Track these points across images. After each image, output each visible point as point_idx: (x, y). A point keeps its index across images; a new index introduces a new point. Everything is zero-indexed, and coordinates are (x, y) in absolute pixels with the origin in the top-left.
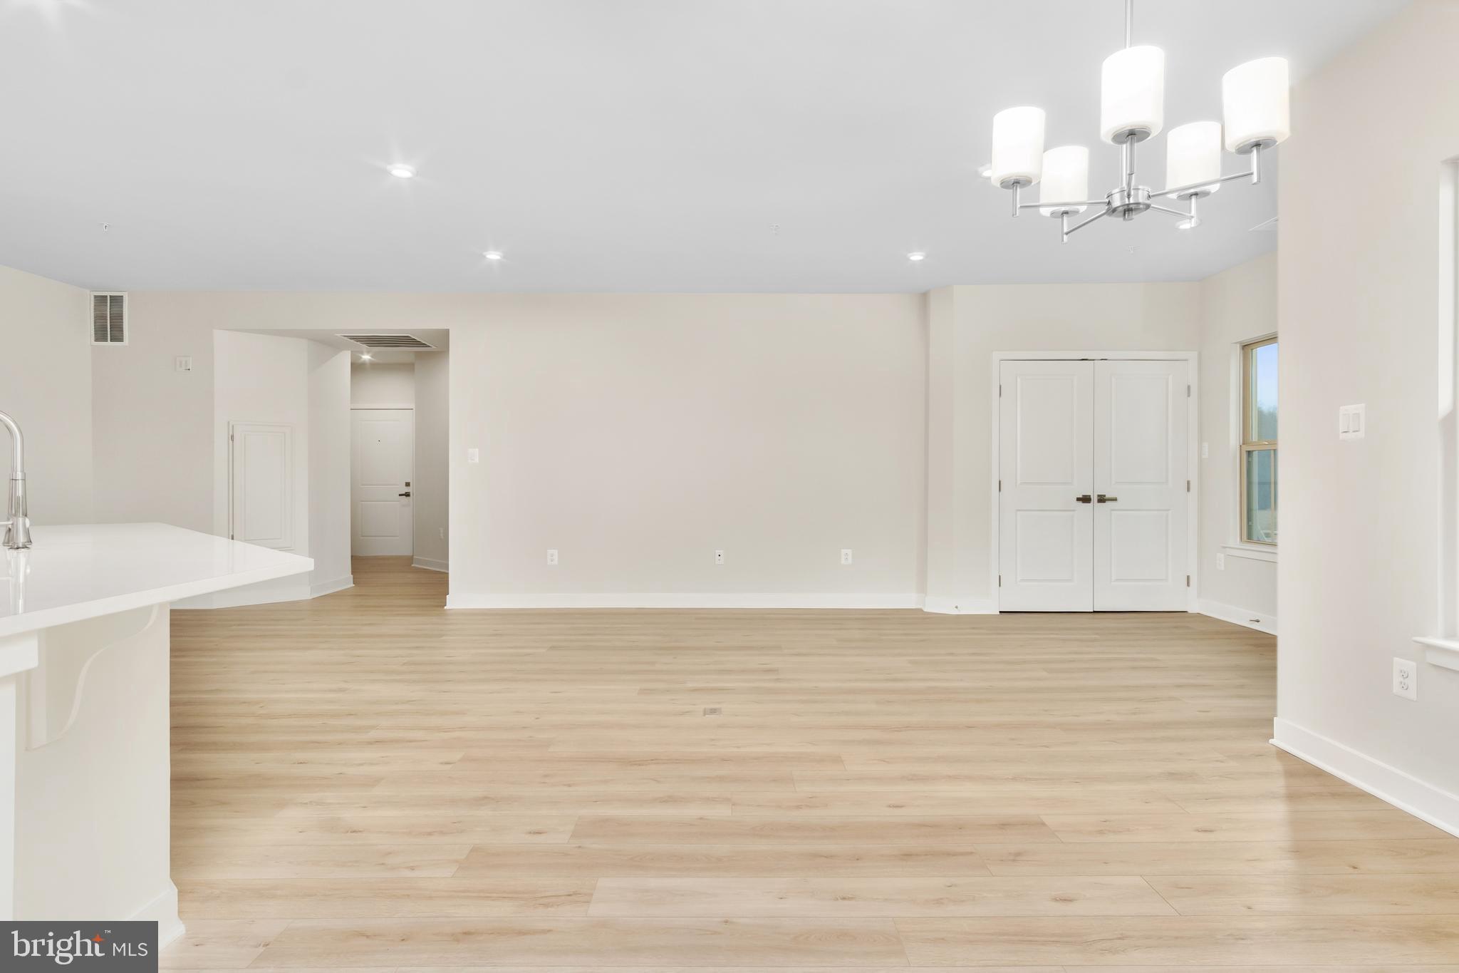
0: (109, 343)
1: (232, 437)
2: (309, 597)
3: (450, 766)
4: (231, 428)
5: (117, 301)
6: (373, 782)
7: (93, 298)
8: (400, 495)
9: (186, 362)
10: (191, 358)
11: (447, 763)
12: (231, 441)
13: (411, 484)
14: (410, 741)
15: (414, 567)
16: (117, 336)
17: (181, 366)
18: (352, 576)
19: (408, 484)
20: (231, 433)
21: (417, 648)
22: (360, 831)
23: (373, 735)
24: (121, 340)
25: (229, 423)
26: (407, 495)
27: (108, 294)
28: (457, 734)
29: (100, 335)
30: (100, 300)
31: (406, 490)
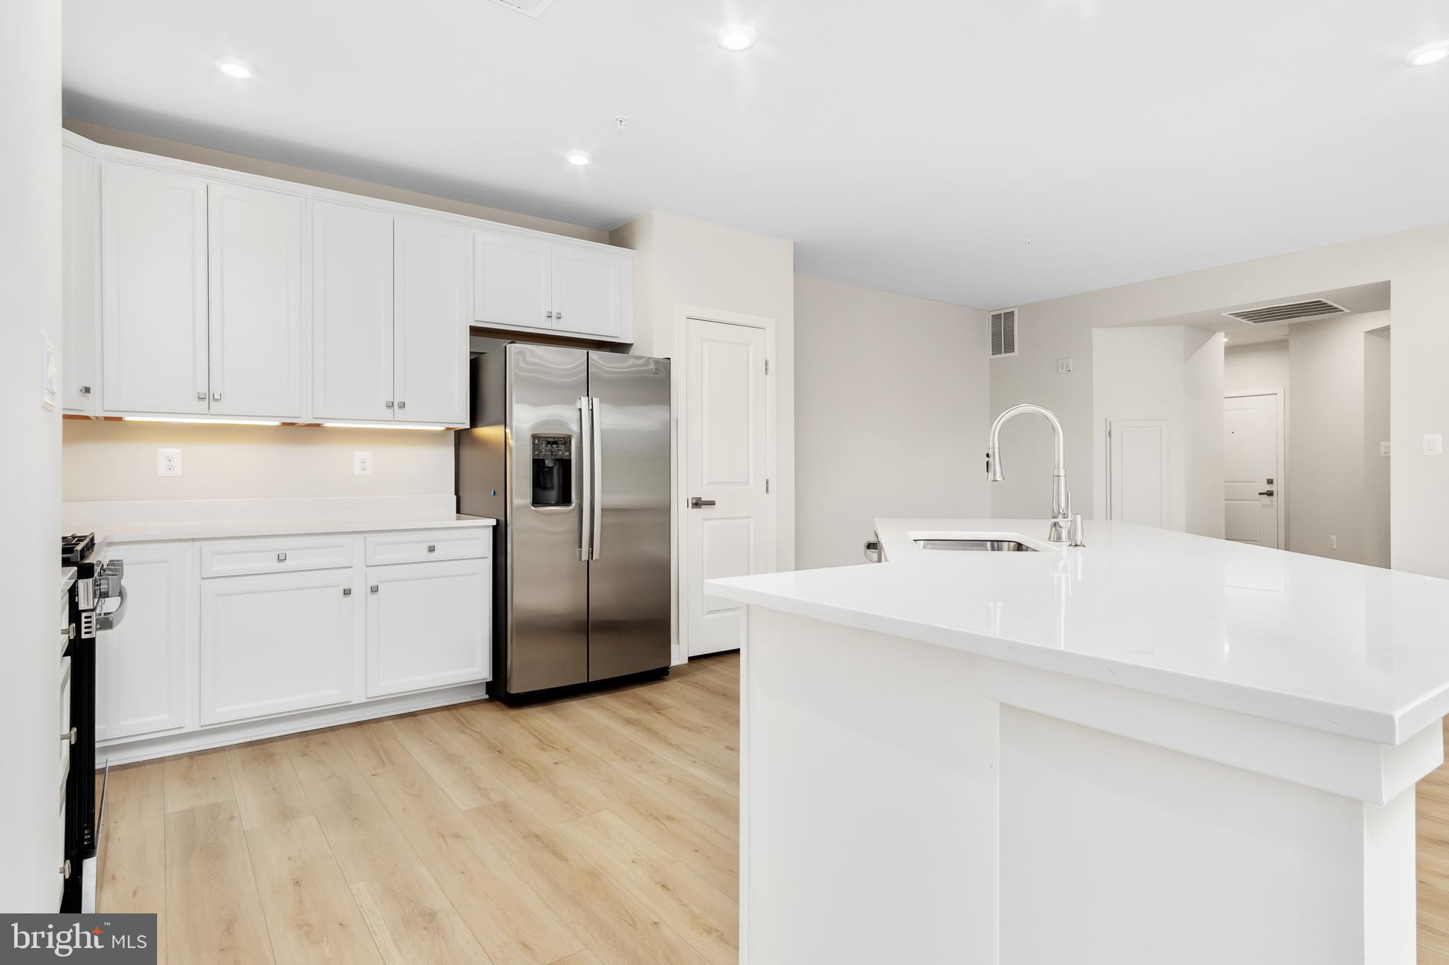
0: (1003, 355)
1: (1110, 433)
4: (1108, 423)
5: (1009, 316)
7: (990, 318)
8: (1260, 494)
9: (1067, 363)
10: (1071, 360)
12: (1108, 438)
13: (1275, 482)
16: (1010, 348)
17: (1062, 368)
19: (1270, 482)
20: (1108, 430)
24: (1013, 351)
25: (1106, 419)
26: (1270, 494)
27: (1002, 312)
29: (996, 350)
30: (996, 318)
31: (1268, 488)
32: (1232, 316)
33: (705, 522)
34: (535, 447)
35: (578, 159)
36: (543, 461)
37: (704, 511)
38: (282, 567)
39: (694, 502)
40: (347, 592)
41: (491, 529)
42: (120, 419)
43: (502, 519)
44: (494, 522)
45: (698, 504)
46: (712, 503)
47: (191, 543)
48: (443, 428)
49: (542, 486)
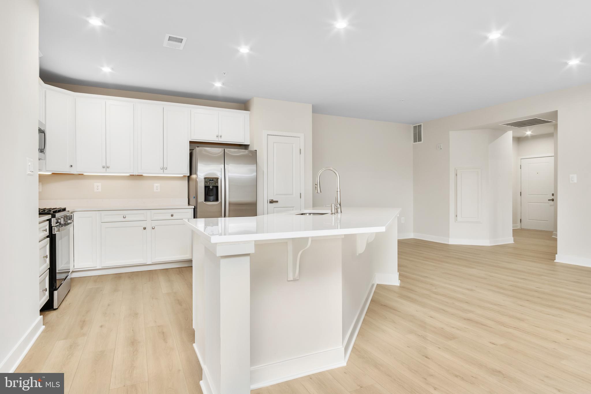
0: (418, 143)
1: (456, 174)
2: (489, 245)
3: (495, 346)
4: (456, 170)
5: (420, 126)
6: (452, 337)
7: (413, 128)
8: (549, 200)
9: (440, 146)
10: (442, 144)
11: (493, 344)
12: (456, 176)
14: (484, 325)
15: (553, 237)
16: (420, 140)
17: (439, 148)
18: (513, 238)
19: (553, 195)
21: (524, 279)
22: (429, 358)
23: (470, 316)
24: (421, 141)
25: (455, 169)
26: (553, 200)
27: (417, 125)
28: (510, 330)
29: (415, 141)
30: (415, 127)
31: (552, 197)
32: (505, 125)
33: (275, 208)
34: (205, 182)
35: (218, 85)
36: (209, 187)
37: (274, 205)
38: (125, 220)
39: (270, 201)
40: (145, 229)
41: (193, 209)
42: (83, 174)
43: (195, 206)
44: (193, 207)
45: (272, 202)
46: (277, 202)
47: (98, 211)
48: (182, 176)
49: (209, 195)
